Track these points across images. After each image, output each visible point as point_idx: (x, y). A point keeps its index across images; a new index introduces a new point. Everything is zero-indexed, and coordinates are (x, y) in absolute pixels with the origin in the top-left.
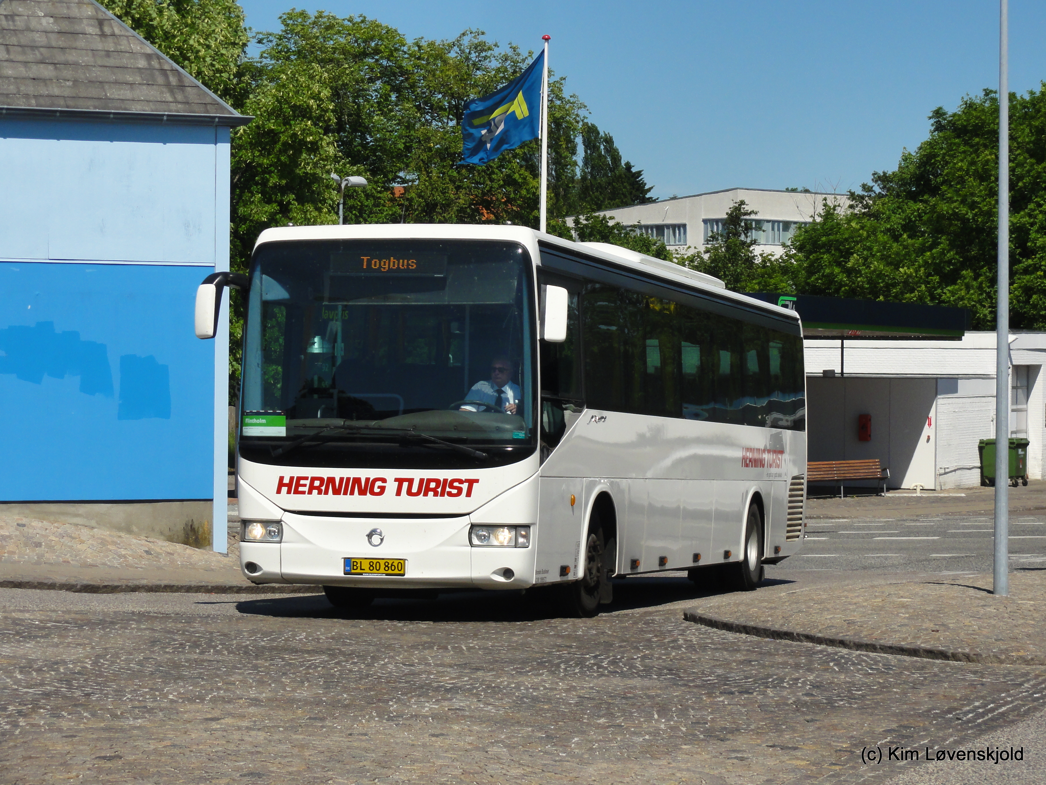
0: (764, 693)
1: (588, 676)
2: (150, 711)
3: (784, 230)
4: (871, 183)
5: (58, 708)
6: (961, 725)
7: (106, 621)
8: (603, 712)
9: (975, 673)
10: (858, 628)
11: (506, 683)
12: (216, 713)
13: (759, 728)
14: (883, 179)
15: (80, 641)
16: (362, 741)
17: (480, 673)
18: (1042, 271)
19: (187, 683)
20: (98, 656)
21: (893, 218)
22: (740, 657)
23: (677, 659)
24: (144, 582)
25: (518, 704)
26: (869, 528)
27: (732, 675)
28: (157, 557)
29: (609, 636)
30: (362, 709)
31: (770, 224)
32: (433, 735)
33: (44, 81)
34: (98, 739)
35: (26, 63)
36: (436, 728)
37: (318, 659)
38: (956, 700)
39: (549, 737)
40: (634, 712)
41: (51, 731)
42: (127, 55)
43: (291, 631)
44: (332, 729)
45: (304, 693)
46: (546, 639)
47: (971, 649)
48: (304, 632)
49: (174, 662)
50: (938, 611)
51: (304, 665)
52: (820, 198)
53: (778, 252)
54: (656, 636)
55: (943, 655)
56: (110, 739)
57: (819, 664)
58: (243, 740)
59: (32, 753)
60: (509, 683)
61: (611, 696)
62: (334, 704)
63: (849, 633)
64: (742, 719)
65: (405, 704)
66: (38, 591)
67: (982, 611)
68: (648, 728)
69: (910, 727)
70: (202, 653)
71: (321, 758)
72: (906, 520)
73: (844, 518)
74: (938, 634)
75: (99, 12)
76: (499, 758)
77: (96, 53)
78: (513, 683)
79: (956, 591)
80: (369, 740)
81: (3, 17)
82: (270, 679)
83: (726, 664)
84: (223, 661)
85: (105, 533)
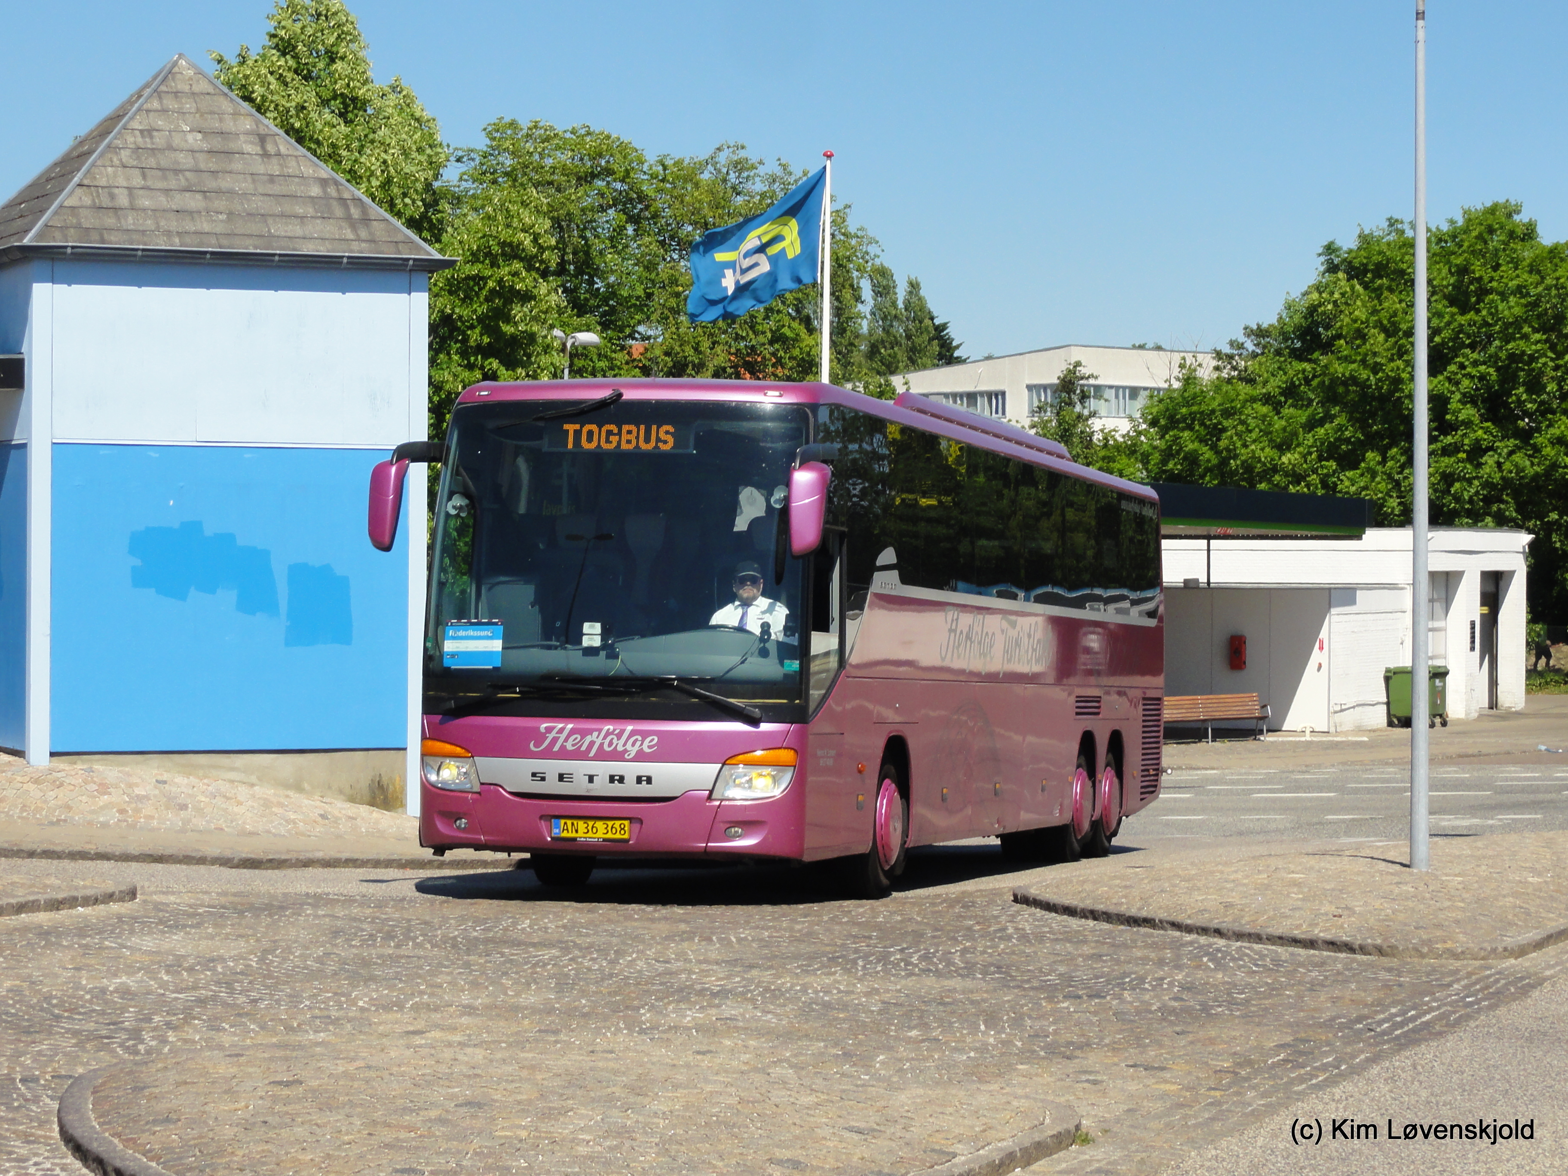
0: (1120, 997)
1: (893, 975)
2: (336, 1022)
3: (1131, 398)
4: (1242, 339)
5: (216, 1019)
6: (1374, 1037)
7: (272, 905)
8: (915, 1022)
9: (1390, 970)
10: (1238, 913)
11: (789, 985)
12: (420, 1025)
13: (1115, 1043)
14: (1260, 333)
15: (242, 931)
16: (606, 1059)
17: (755, 972)
18: (1464, 451)
19: (381, 986)
20: (266, 952)
21: (1271, 381)
22: (1086, 950)
23: (1007, 953)
24: (319, 855)
25: (806, 1011)
26: (1246, 783)
27: (1078, 973)
28: (336, 822)
29: (917, 922)
30: (606, 1018)
31: (1113, 391)
32: (698, 1053)
33: (191, 214)
34: (271, 1059)
35: (167, 191)
36: (701, 1043)
37: (546, 954)
38: (1366, 1005)
39: (847, 1055)
40: (954, 1022)
41: (210, 1048)
42: (297, 180)
43: (510, 918)
44: (568, 1044)
45: (530, 998)
46: (837, 927)
47: (1384, 940)
48: (526, 918)
49: (363, 959)
50: (1340, 891)
51: (530, 962)
52: (1177, 358)
53: (1124, 428)
54: (978, 923)
55: (1348, 948)
56: (286, 1059)
57: (1189, 960)
58: (456, 1060)
59: (187, 1077)
60: (793, 985)
61: (924, 1002)
62: (570, 1012)
63: (1226, 920)
64: (1094, 1031)
65: (661, 1012)
66: (184, 867)
67: (1397, 891)
68: (972, 1042)
69: (1309, 1041)
70: (398, 946)
71: (558, 1082)
72: (1293, 772)
73: (1213, 769)
74: (1341, 920)
75: (260, 126)
76: (784, 1083)
77: (256, 177)
78: (798, 984)
79: (1361, 865)
80: (618, 1059)
81: (137, 133)
82: (486, 980)
83: (1070, 959)
84: (425, 957)
85: (268, 792)
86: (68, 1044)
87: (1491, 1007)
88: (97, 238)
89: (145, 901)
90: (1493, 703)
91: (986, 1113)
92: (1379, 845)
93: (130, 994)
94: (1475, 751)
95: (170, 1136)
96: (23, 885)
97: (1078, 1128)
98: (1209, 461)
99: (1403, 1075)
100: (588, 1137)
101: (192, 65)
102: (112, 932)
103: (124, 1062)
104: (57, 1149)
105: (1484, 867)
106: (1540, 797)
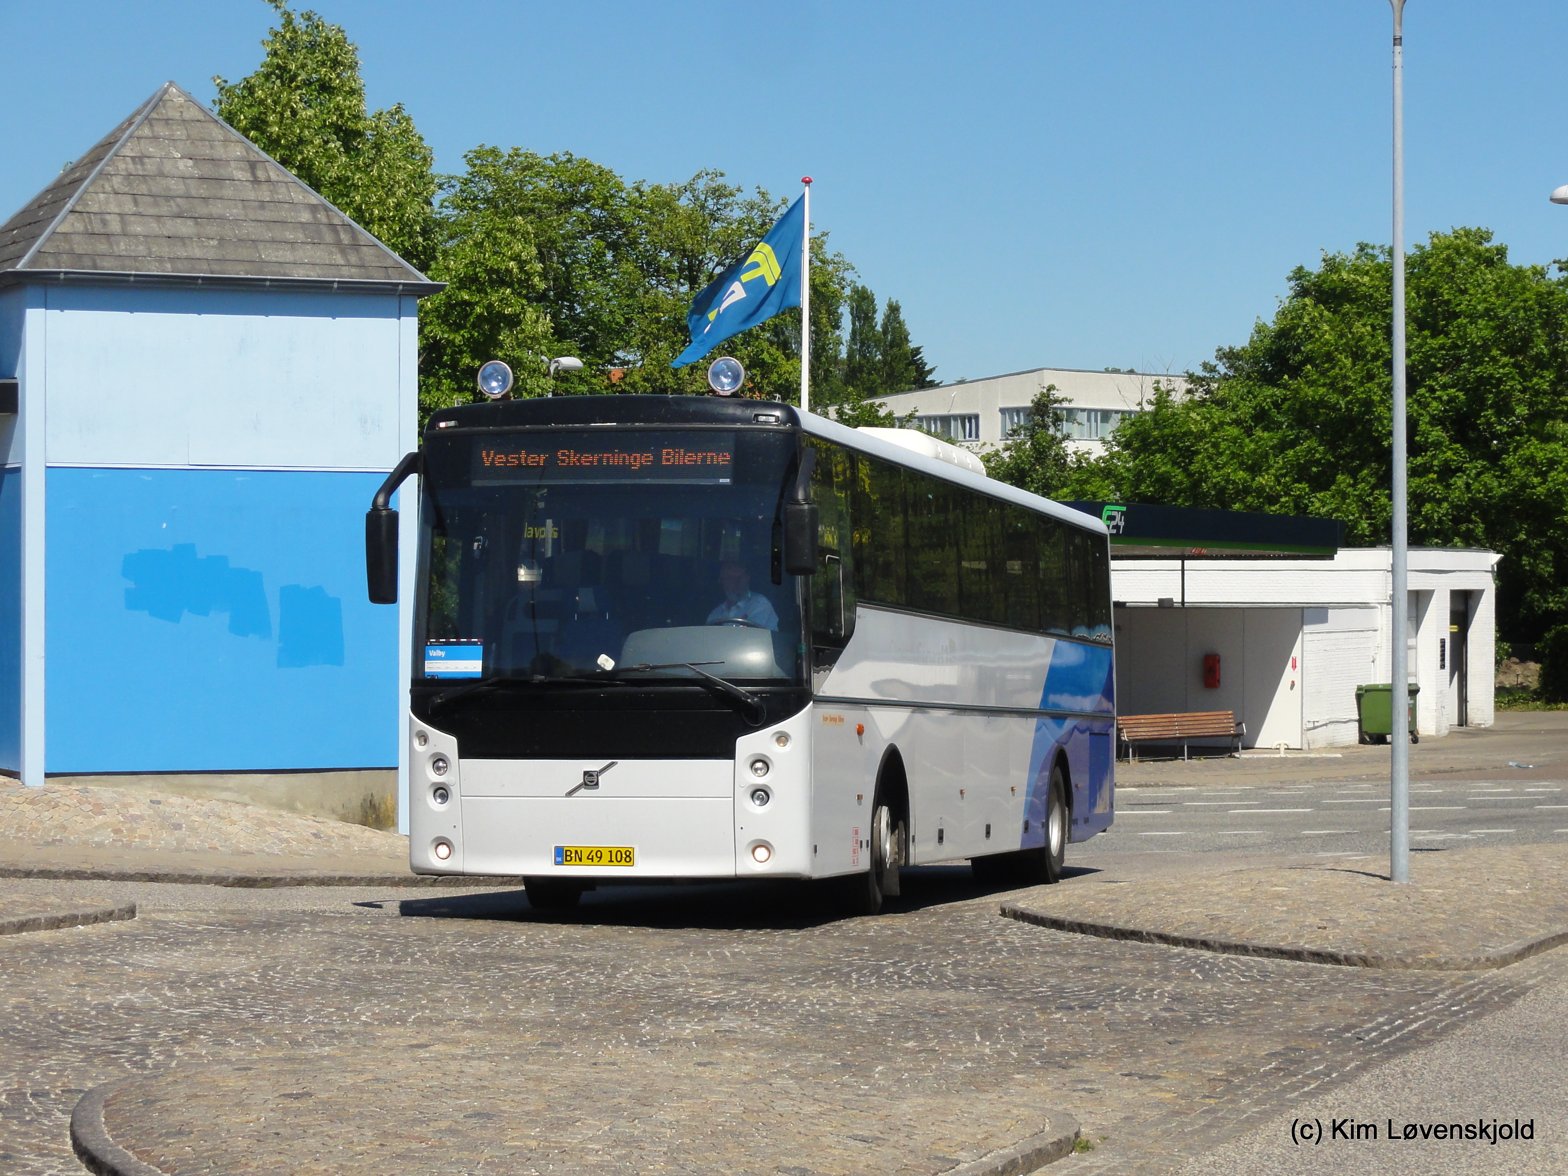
0: (1111, 1008)
1: (887, 988)
2: (340, 1036)
3: (1102, 421)
4: (1214, 362)
5: (222, 1033)
6: (1363, 1045)
7: (271, 923)
8: (911, 1033)
9: (1375, 980)
10: (1224, 925)
11: (785, 998)
12: (423, 1039)
13: (1108, 1052)
14: (1230, 356)
15: (241, 948)
16: (610, 1071)
17: (751, 986)
18: (1435, 472)
19: (383, 1001)
20: (266, 968)
21: (1241, 406)
22: (1076, 962)
23: (998, 966)
24: (314, 873)
25: (803, 1024)
26: (1222, 798)
27: (1069, 985)
28: (328, 841)
29: (908, 936)
30: (607, 1031)
31: (1086, 414)
32: (699, 1064)
33: (183, 240)
34: (279, 1072)
35: (159, 217)
36: (701, 1054)
37: (544, 969)
38: (1354, 1015)
39: (846, 1066)
40: (950, 1033)
41: (219, 1062)
42: (287, 206)
43: (505, 934)
44: (571, 1056)
45: (531, 1012)
46: (829, 942)
47: (1369, 951)
48: (522, 934)
49: (363, 975)
50: (1324, 903)
51: (528, 977)
52: (1149, 381)
53: (1097, 451)
54: (968, 937)
55: (1333, 959)
56: (294, 1072)
57: (1177, 971)
58: (462, 1072)
59: (197, 1091)
60: (789, 998)
61: (919, 1013)
62: (571, 1026)
63: (1212, 932)
64: (1087, 1042)
65: (660, 1025)
66: (180, 885)
67: (1379, 903)
68: (969, 1053)
69: (1299, 1050)
70: (397, 962)
71: (564, 1093)
72: (1268, 788)
73: (1189, 786)
74: (1326, 932)
75: (251, 153)
76: (787, 1092)
77: (246, 203)
78: (794, 997)
79: (1342, 878)
80: (621, 1070)
81: (129, 160)
82: (486, 994)
83: (1060, 972)
84: (425, 973)
85: (262, 812)
86: (76, 1059)
87: (1477, 1016)
88: (90, 264)
89: (144, 920)
90: (1463, 720)
91: (986, 1121)
92: (1354, 859)
93: (135, 1010)
94: (1446, 767)
95: (183, 1148)
96: (23, 903)
97: (1077, 1135)
98: (1181, 483)
99: (1394, 1083)
100: (597, 1147)
101: (182, 93)
102: (113, 949)
103: (134, 1076)
104: (71, 1162)
105: (1463, 880)
106: (1512, 811)
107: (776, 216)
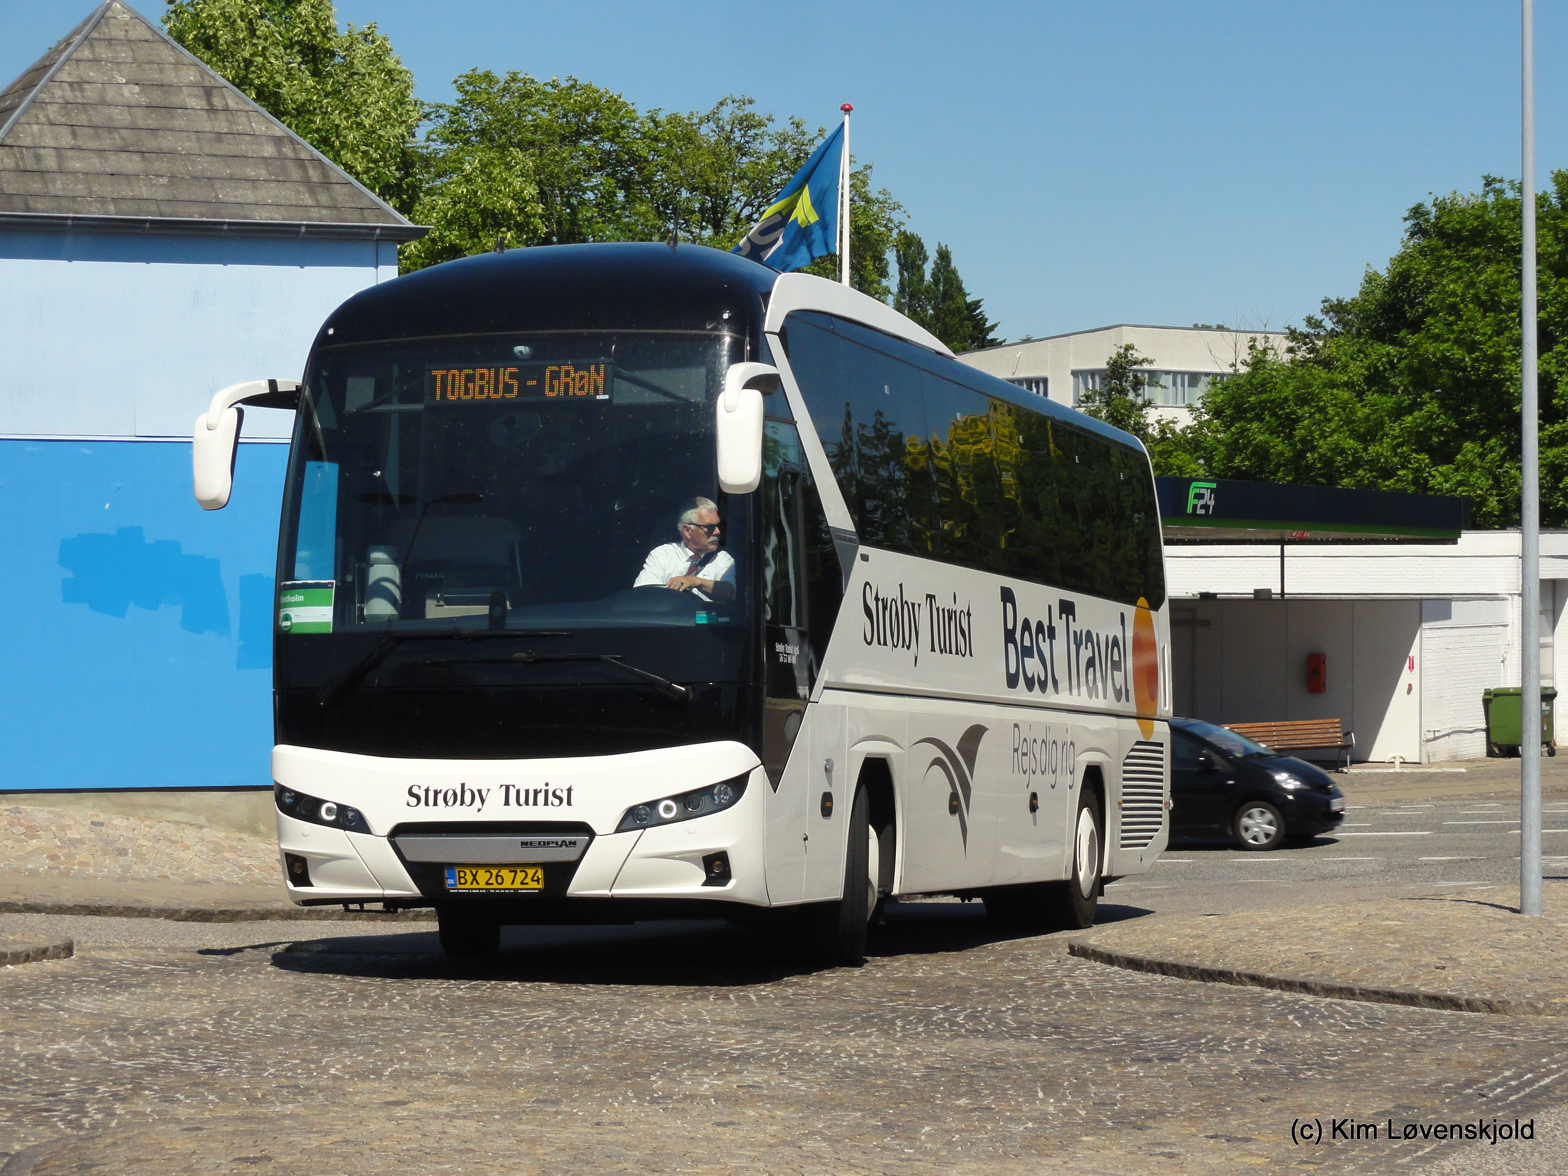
0: (1195, 1060)
1: (937, 1037)
2: (305, 1091)
3: (1190, 385)
4: (1319, 316)
5: (170, 1089)
6: (1486, 1103)
8: (963, 1089)
9: (1501, 1028)
10: (1327, 964)
11: (818, 1048)
12: (401, 1094)
13: (1191, 1111)
14: (1337, 309)
15: (194, 991)
16: (615, 1131)
17: (779, 1034)
19: (355, 1051)
20: (222, 1014)
21: (1352, 366)
22: (1155, 1007)
23: (1065, 1012)
25: (839, 1077)
27: (1148, 1033)
29: (962, 978)
30: (612, 1087)
31: (1170, 377)
32: (719, 1124)
33: (127, 177)
34: (234, 1133)
35: (100, 151)
36: (721, 1113)
37: (541, 1015)
38: (1476, 1068)
39: (888, 1127)
40: (1008, 1089)
41: (165, 1122)
42: (247, 138)
44: (571, 1116)
45: (525, 1064)
46: (871, 984)
47: (1494, 994)
49: (333, 1021)
50: (1442, 939)
51: (523, 1024)
52: (1244, 340)
53: (1184, 420)
54: (1031, 978)
55: (1453, 1003)
56: (252, 1133)
57: (1272, 1018)
58: (444, 1133)
59: (140, 1154)
60: (824, 1048)
61: (973, 1066)
62: (571, 1080)
63: (1313, 972)
64: (1167, 1098)
65: (674, 1079)
66: (125, 919)
67: (1507, 939)
68: (1030, 1111)
69: (1411, 1108)
70: (372, 1007)
71: (560, 1157)
72: (1381, 808)
74: (1444, 972)
75: (206, 77)
76: (819, 1157)
77: (201, 136)
78: (828, 1047)
79: (1465, 911)
80: (628, 1131)
81: (66, 86)
82: (474, 1044)
83: (1137, 1018)
84: (404, 1019)
85: (219, 834)
86: (3, 1118)
88: (22, 205)
89: (82, 958)
92: (1478, 889)
93: (70, 1061)
98: (1281, 454)
101: (127, 9)
102: (47, 992)
103: (67, 1137)
107: (812, 150)
